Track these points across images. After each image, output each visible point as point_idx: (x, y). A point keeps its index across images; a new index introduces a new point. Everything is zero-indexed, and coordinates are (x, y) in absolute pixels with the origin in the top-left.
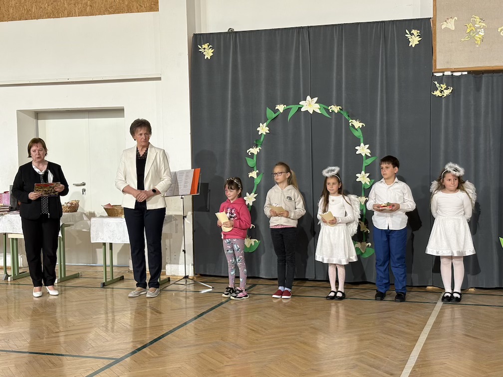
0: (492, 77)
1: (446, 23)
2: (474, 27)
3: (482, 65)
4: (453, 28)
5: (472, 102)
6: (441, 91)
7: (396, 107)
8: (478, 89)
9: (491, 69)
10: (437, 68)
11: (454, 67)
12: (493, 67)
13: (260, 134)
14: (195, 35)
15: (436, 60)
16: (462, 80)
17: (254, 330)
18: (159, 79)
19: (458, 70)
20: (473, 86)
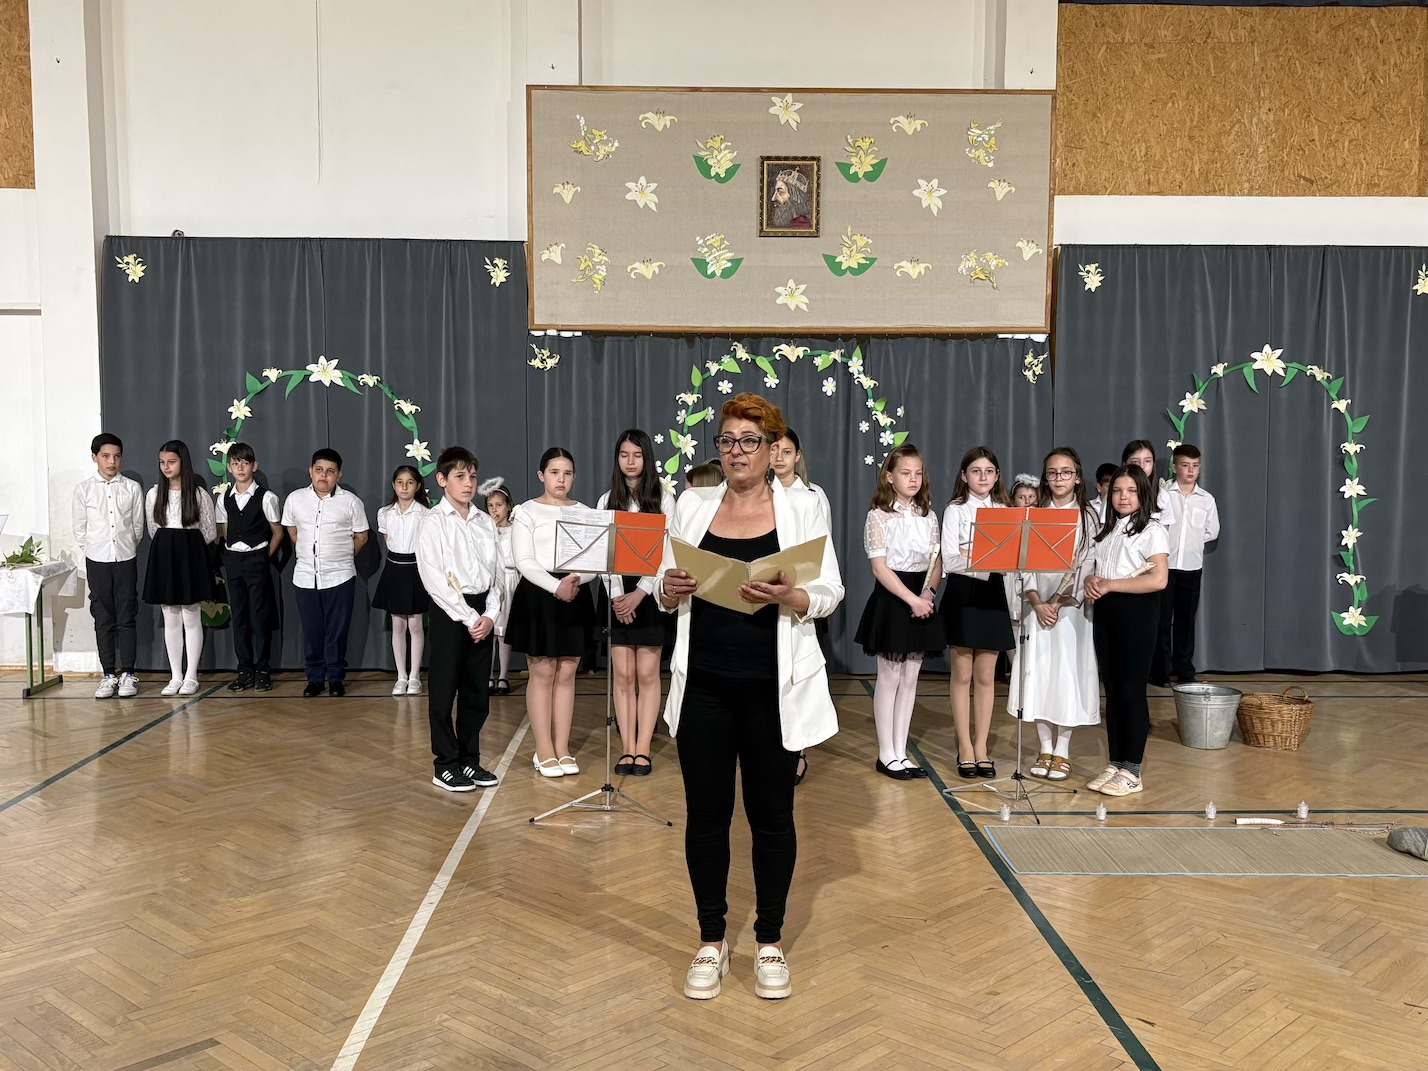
0: (619, 341)
1: (547, 252)
2: (591, 261)
3: (604, 323)
4: (559, 261)
5: (590, 380)
6: (543, 361)
7: (472, 381)
8: (598, 359)
9: (617, 329)
10: (535, 323)
11: (561, 322)
12: (620, 326)
13: (233, 417)
14: (110, 239)
15: (533, 311)
16: (574, 346)
17: (230, 756)
18: (38, 312)
19: (567, 328)
20: (590, 355)
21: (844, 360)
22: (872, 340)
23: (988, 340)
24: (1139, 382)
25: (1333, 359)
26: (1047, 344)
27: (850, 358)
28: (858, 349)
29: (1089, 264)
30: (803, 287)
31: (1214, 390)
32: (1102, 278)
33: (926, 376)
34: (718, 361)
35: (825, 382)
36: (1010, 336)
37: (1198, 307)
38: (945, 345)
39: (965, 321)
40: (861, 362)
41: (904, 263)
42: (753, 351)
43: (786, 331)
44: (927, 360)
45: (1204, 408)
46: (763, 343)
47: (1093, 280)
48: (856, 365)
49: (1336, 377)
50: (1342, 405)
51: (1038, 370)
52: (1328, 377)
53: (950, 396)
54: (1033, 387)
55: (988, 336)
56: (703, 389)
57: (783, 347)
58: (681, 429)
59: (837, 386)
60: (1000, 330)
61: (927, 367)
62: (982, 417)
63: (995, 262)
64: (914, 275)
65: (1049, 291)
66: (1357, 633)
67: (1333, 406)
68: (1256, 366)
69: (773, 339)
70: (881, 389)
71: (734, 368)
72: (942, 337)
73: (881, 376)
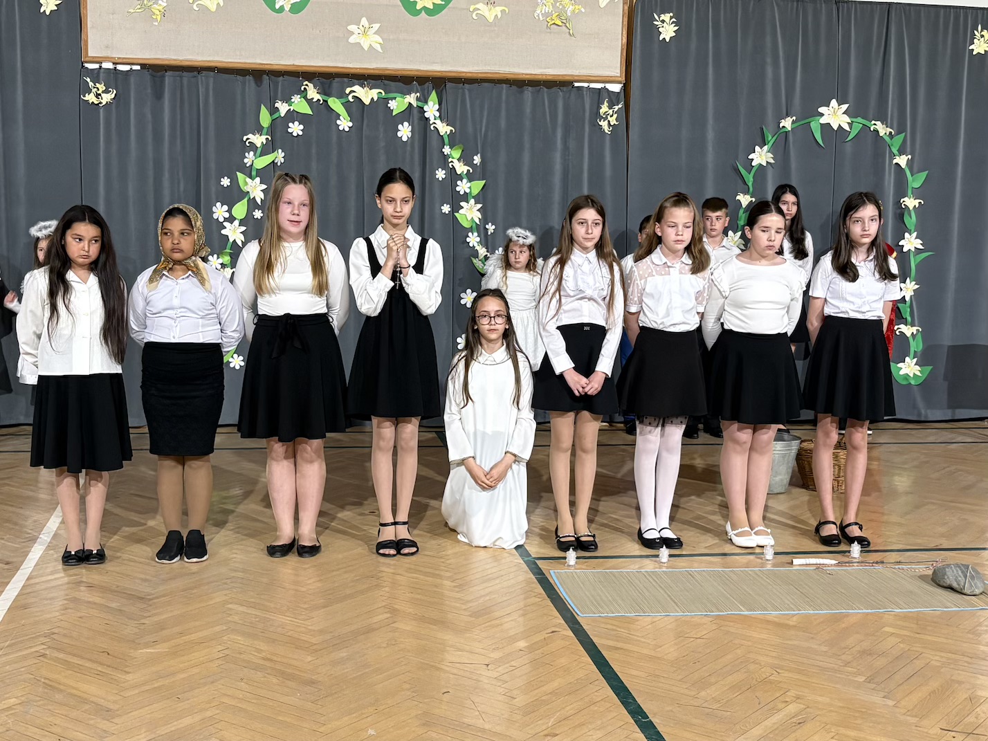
3: (165, 57)
5: (149, 116)
6: (98, 96)
7: (20, 117)
8: (158, 95)
9: (178, 63)
10: (89, 55)
11: (116, 55)
12: (181, 61)
15: (87, 41)
16: (132, 80)
19: (124, 61)
20: (149, 91)
21: (420, 104)
22: (449, 85)
23: (565, 89)
24: (710, 135)
25: (896, 114)
26: (622, 94)
27: (426, 102)
28: (434, 96)
29: (664, 13)
30: (376, 26)
31: (783, 145)
32: (676, 28)
33: (503, 123)
34: (287, 100)
35: (400, 127)
36: (585, 85)
37: (769, 60)
38: (522, 92)
39: (541, 68)
40: (437, 107)
41: (480, 6)
42: (325, 91)
43: (358, 71)
44: (503, 105)
45: (772, 161)
46: (336, 83)
47: (668, 31)
48: (431, 110)
49: (898, 133)
50: (902, 161)
51: (613, 121)
52: (891, 133)
53: (527, 145)
54: (608, 137)
55: (564, 84)
56: (272, 130)
57: (356, 88)
58: (248, 171)
59: (411, 131)
60: (576, 78)
61: (503, 113)
62: (558, 168)
63: (571, 8)
64: (491, 19)
65: (625, 40)
66: (913, 382)
67: (895, 161)
68: (823, 120)
69: (345, 79)
70: (458, 134)
71: (304, 108)
72: (519, 84)
73: (458, 123)
